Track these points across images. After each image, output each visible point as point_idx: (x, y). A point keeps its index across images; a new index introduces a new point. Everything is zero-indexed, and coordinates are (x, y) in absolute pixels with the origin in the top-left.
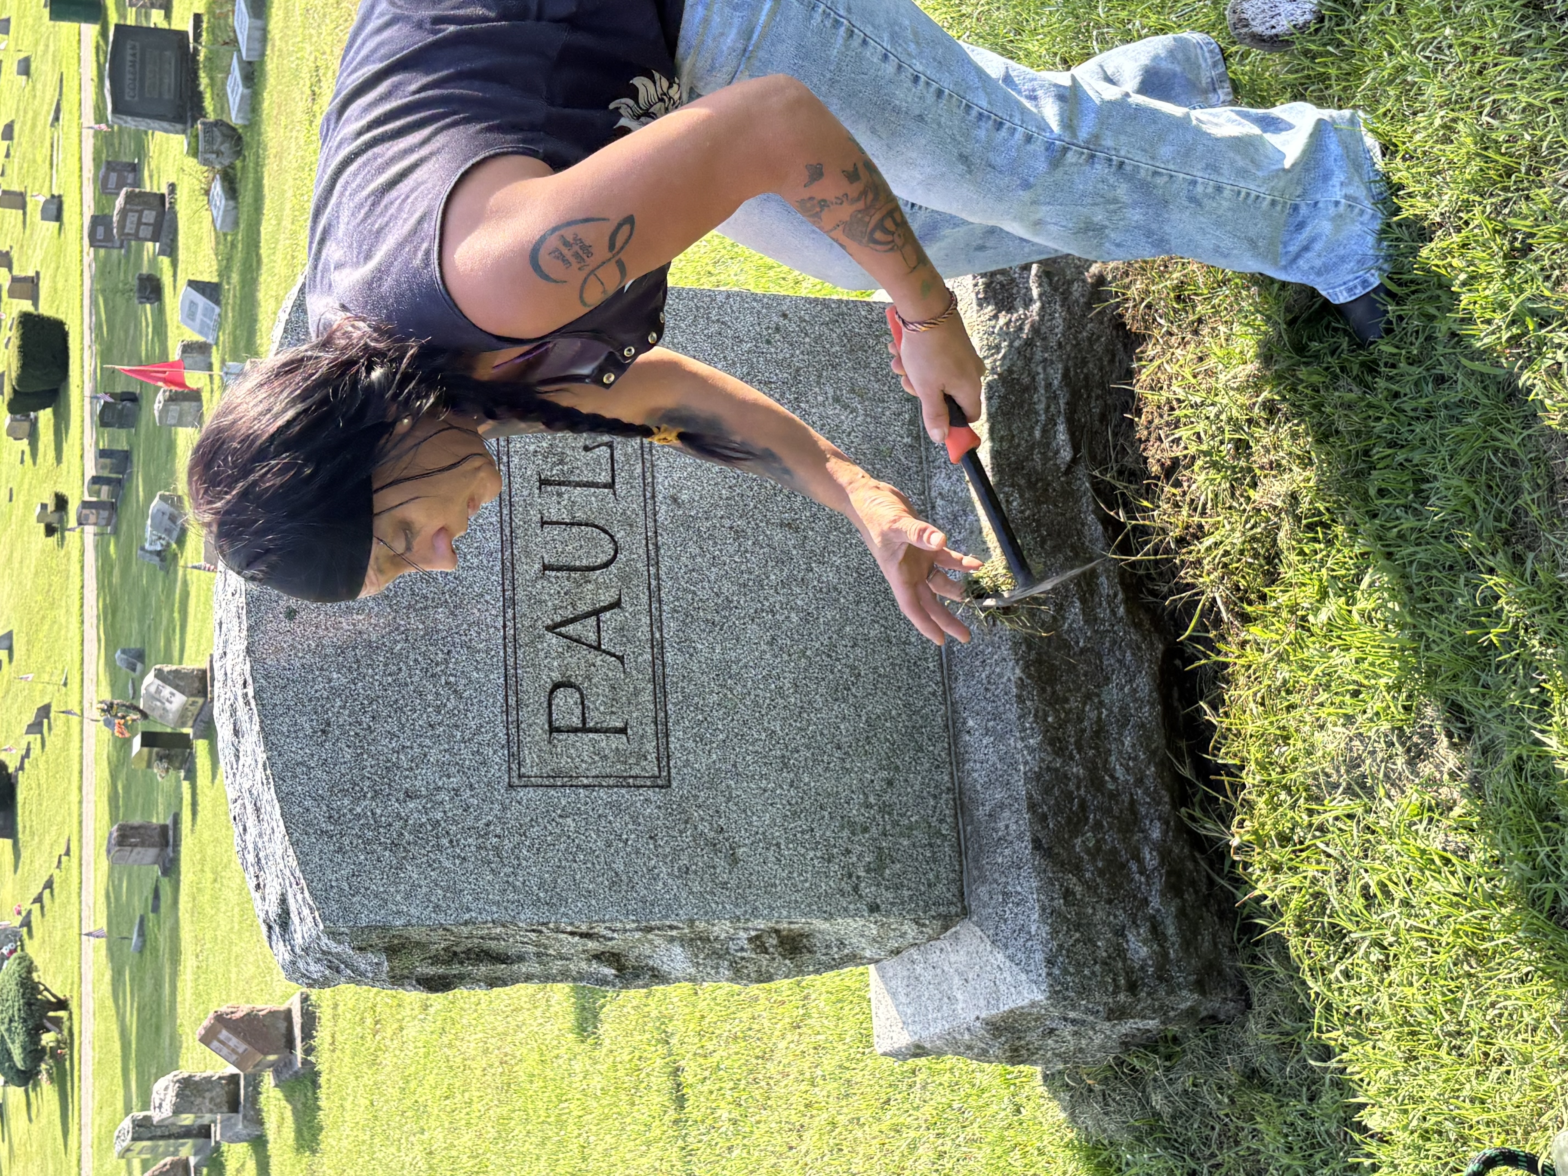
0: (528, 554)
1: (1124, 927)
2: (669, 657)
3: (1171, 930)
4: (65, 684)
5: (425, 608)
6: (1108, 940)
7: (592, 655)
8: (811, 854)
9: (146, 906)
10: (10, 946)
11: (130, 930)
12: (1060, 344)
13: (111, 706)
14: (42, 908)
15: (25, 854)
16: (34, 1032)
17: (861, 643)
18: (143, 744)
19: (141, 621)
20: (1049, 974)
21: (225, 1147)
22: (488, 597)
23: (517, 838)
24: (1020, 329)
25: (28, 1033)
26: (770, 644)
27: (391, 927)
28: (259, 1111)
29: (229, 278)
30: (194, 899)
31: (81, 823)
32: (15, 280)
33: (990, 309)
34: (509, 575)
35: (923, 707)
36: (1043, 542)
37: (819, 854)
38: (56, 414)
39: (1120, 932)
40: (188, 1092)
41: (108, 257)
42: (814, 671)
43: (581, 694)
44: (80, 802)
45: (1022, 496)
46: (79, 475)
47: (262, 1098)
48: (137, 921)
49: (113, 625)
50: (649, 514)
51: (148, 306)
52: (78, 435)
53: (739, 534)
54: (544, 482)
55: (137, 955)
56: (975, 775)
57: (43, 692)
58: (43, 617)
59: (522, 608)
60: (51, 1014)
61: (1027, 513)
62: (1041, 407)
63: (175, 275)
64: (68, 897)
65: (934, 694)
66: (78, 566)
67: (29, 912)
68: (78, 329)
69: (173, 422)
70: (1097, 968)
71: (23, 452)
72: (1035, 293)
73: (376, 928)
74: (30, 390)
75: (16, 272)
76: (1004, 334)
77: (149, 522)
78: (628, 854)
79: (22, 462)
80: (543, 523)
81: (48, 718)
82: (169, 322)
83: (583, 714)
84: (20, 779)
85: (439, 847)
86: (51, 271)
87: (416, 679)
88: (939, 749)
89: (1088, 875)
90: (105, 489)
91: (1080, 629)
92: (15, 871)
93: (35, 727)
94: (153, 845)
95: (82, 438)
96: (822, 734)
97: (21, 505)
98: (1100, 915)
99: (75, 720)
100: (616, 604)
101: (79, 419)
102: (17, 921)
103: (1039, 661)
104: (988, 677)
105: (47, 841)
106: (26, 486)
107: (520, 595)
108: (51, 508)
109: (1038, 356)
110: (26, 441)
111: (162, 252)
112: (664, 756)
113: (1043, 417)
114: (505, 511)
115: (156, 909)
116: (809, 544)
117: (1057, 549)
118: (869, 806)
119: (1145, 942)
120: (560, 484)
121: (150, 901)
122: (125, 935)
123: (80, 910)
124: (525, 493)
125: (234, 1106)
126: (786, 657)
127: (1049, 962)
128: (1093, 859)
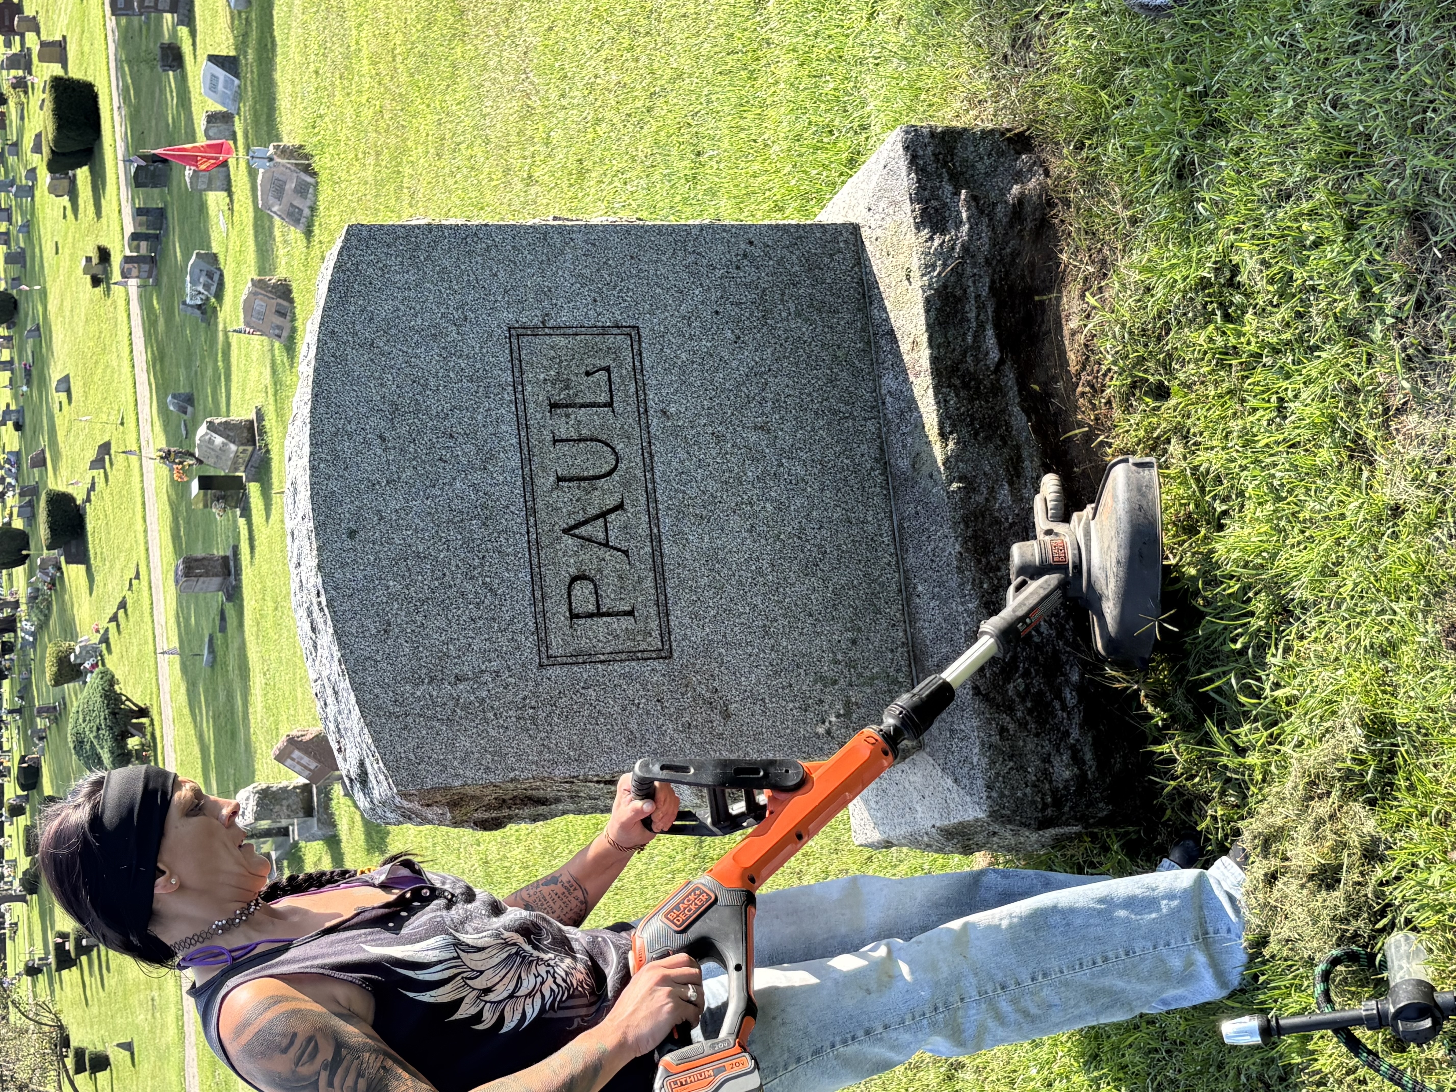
0: (544, 469)
1: (1050, 755)
2: (666, 549)
3: (1088, 756)
4: (122, 424)
5: (462, 521)
6: (1036, 767)
7: (602, 552)
8: (791, 705)
9: (214, 626)
10: (91, 661)
11: (201, 647)
12: (987, 259)
13: (169, 453)
14: (118, 626)
15: (98, 578)
16: (121, 737)
17: (826, 525)
18: (202, 487)
19: (188, 367)
20: (989, 797)
21: (302, 844)
22: (512, 508)
23: (549, 708)
24: (953, 248)
25: (115, 739)
26: (750, 531)
27: (451, 788)
28: (331, 815)
29: (246, 52)
30: (258, 624)
31: (147, 550)
32: (43, 44)
33: (925, 233)
34: (529, 489)
35: (880, 576)
36: (976, 434)
37: (797, 705)
38: (91, 171)
39: (1047, 760)
40: (266, 801)
41: (129, 23)
42: (788, 552)
43: (595, 585)
44: (145, 531)
45: (957, 395)
46: (119, 229)
47: (334, 803)
48: (207, 640)
49: (162, 370)
50: (643, 426)
51: (171, 73)
52: (115, 192)
53: (719, 438)
54: (554, 406)
55: (209, 669)
56: (925, 632)
57: (103, 431)
58: (96, 362)
59: (542, 515)
60: (134, 721)
61: (962, 410)
62: (972, 315)
63: (194, 44)
64: (142, 615)
65: (889, 564)
66: (125, 315)
67: (107, 630)
68: (107, 90)
69: (204, 187)
70: (1028, 790)
71: (65, 208)
72: (964, 215)
73: (439, 789)
74: (67, 150)
75: (44, 37)
76: (939, 253)
77: (188, 278)
78: (640, 716)
79: (65, 217)
80: (555, 441)
81: (109, 454)
82: (192, 89)
83: (597, 601)
84: (88, 510)
85: (486, 720)
86: (76, 36)
87: (458, 581)
88: (894, 611)
89: (1019, 714)
90: (143, 244)
91: (1009, 507)
92: (91, 594)
93: (98, 463)
94: (216, 575)
95: (118, 195)
96: (796, 605)
97: (68, 258)
98: (1030, 746)
99: (134, 459)
100: (620, 507)
101: (114, 176)
102: (95, 639)
103: (975, 537)
104: (933, 550)
105: (118, 566)
106: (70, 240)
107: (540, 505)
108: (95, 261)
109: (969, 270)
110: (66, 198)
111: (181, 22)
112: (665, 633)
113: (974, 324)
114: (523, 434)
115: (223, 629)
116: (779, 443)
117: (988, 439)
118: (836, 662)
119: (1067, 766)
120: (567, 406)
121: (217, 622)
122: (196, 651)
123: (153, 629)
124: (539, 416)
125: (309, 812)
126: (763, 541)
127: (988, 787)
128: (1023, 700)
